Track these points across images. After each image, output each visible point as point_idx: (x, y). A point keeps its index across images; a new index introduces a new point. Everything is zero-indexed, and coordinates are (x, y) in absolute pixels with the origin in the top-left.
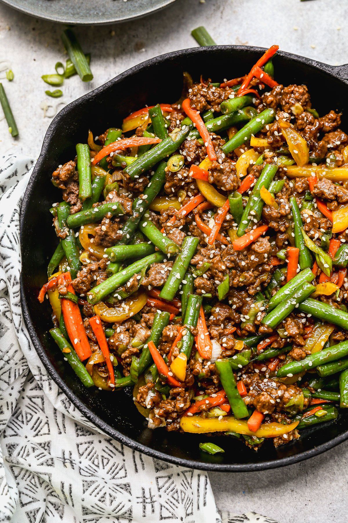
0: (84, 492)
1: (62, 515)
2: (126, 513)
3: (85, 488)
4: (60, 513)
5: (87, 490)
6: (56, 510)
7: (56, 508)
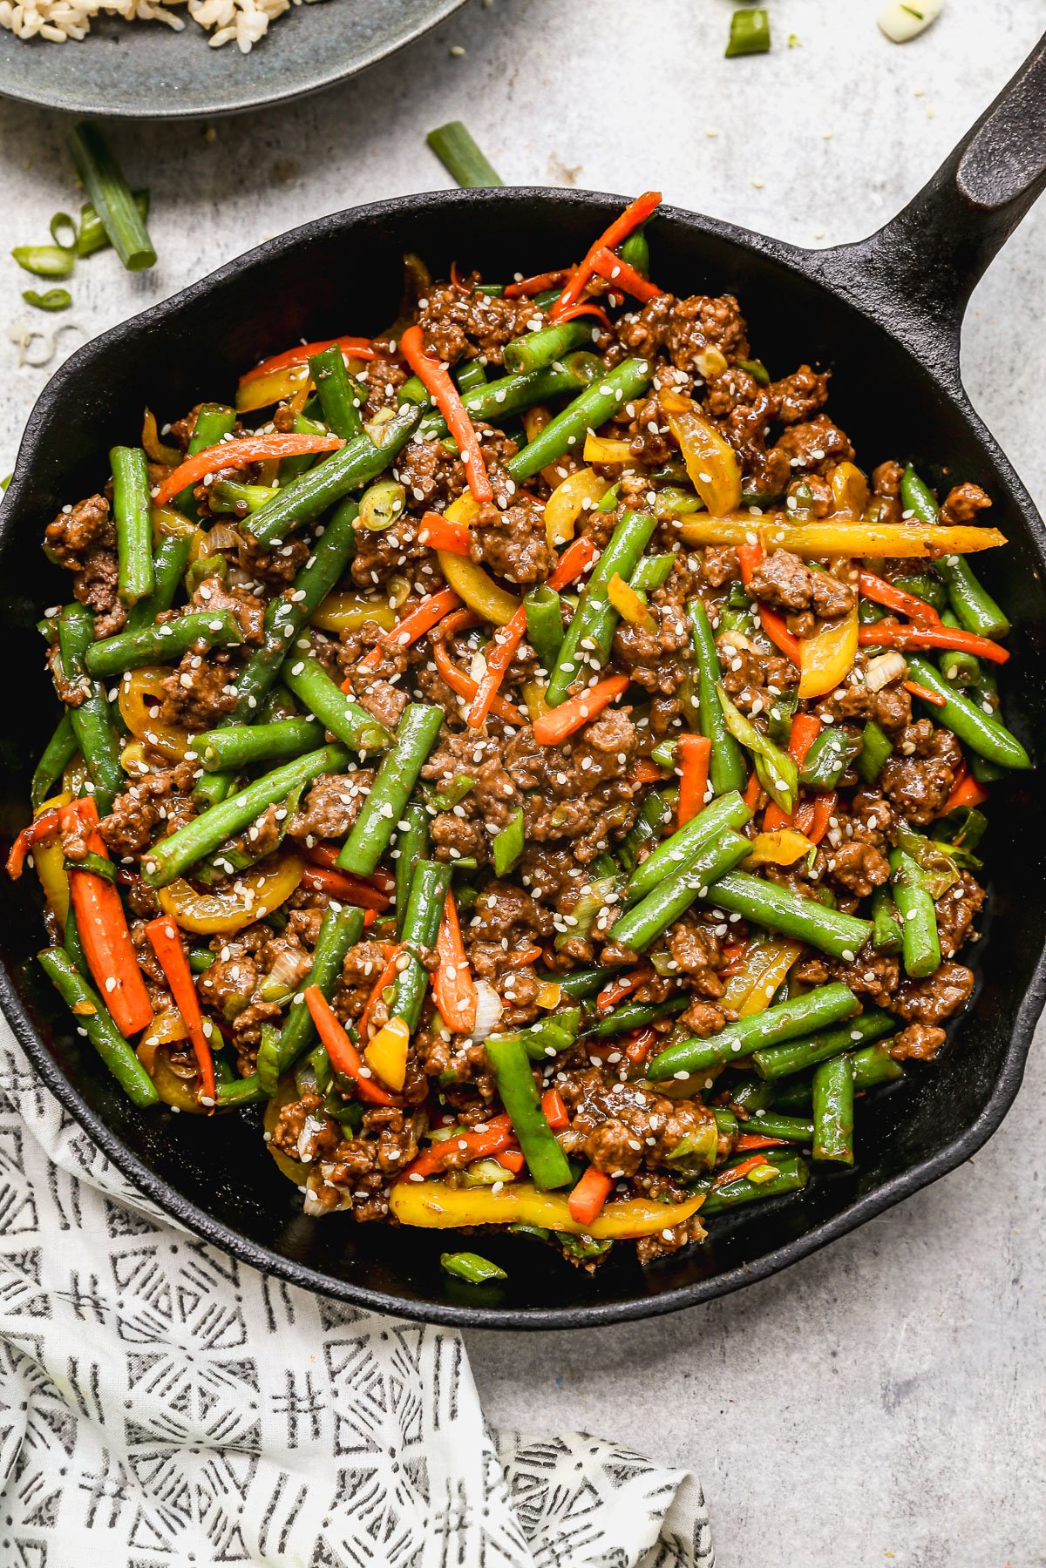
0: (131, 1385)
1: (70, 1445)
2: (243, 1438)
3: (135, 1372)
4: (66, 1440)
5: (139, 1378)
6: (54, 1430)
7: (55, 1426)
